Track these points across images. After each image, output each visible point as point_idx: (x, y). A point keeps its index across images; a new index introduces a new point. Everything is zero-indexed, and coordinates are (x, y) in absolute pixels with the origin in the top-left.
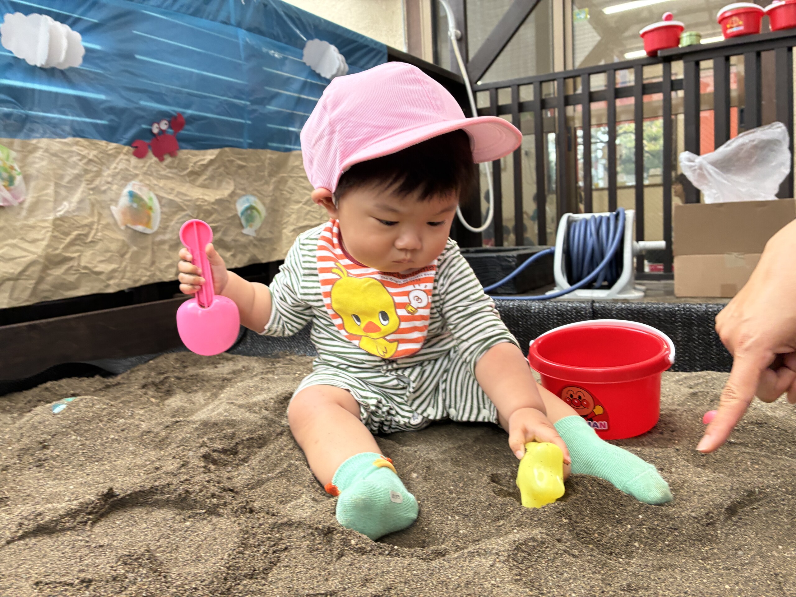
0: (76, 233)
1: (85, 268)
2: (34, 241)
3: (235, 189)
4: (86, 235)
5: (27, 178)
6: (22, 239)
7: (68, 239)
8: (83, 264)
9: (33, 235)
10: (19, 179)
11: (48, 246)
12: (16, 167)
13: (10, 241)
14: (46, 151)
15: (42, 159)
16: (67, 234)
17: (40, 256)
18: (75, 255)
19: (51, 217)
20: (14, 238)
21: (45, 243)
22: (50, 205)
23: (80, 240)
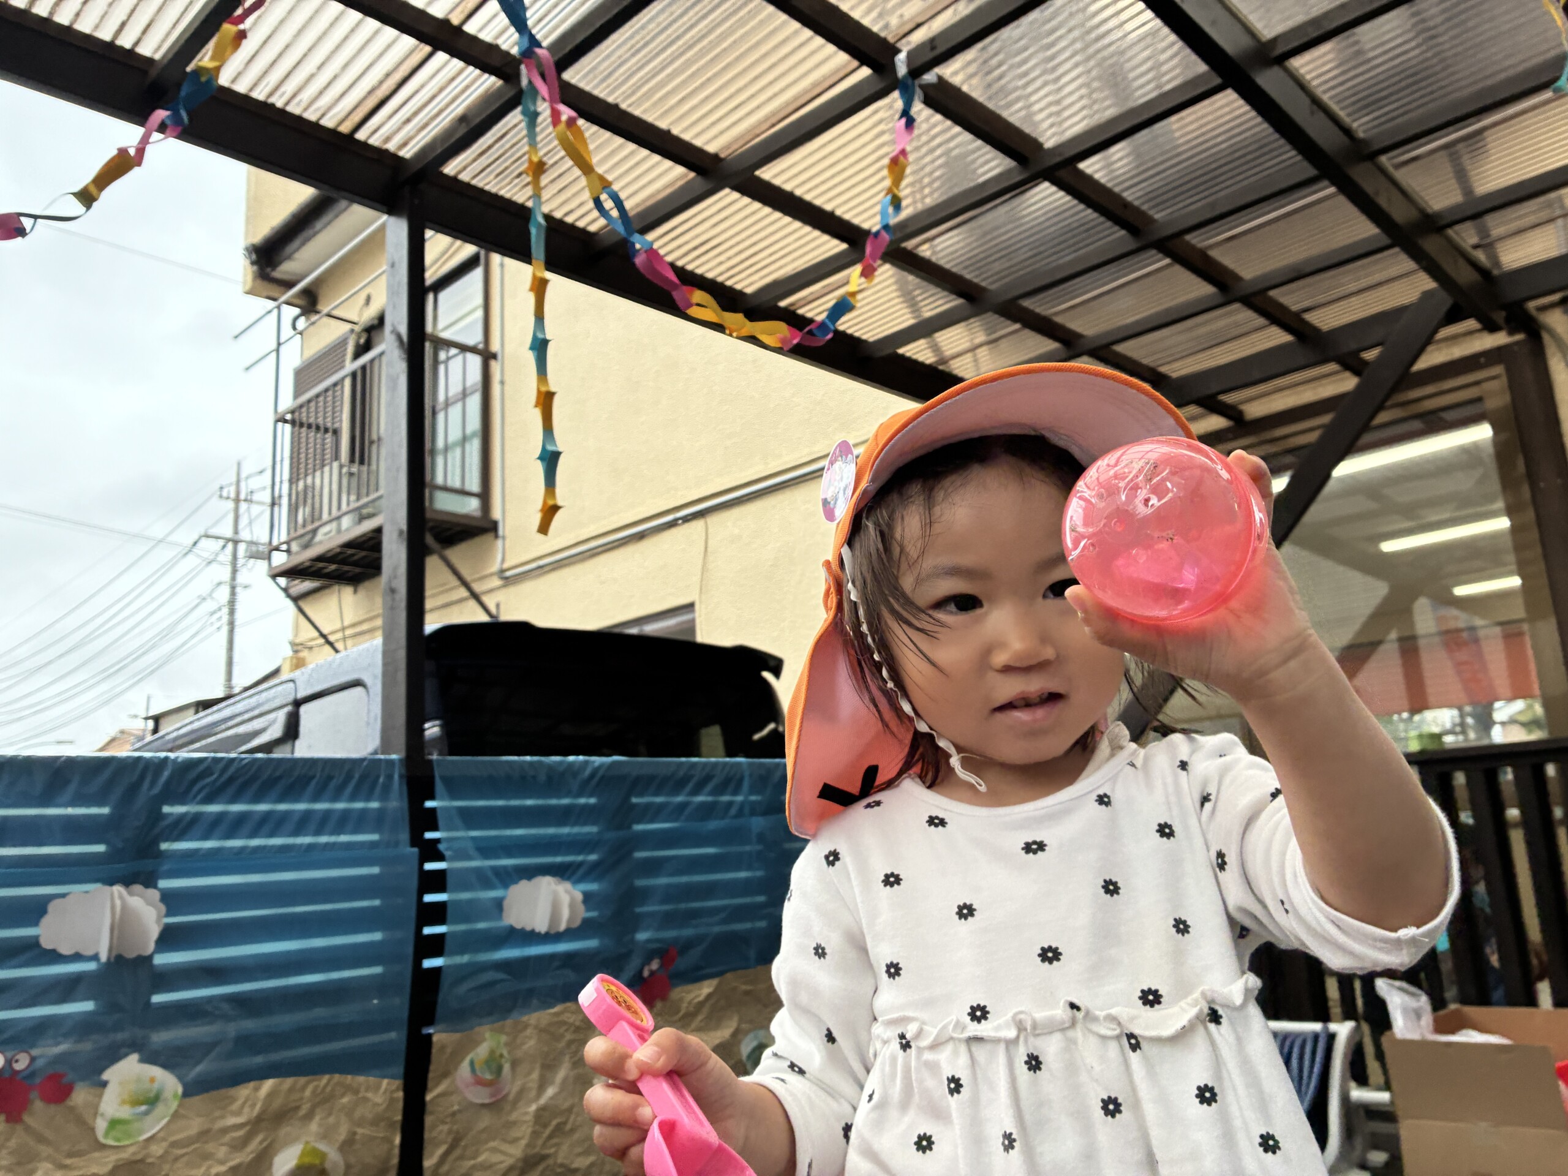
0: (554, 1123)
1: (562, 1165)
2: (515, 1141)
3: (739, 1025)
4: (565, 1123)
5: (515, 1064)
6: (504, 1140)
7: (548, 1132)
8: (559, 1161)
9: (515, 1133)
10: (507, 1067)
11: (528, 1145)
12: (505, 1053)
13: (492, 1144)
14: (536, 1027)
15: (530, 1038)
16: (545, 1126)
17: (518, 1160)
18: (552, 1150)
19: (533, 1108)
20: (494, 1139)
21: (523, 1142)
22: (533, 1093)
23: (559, 1130)
